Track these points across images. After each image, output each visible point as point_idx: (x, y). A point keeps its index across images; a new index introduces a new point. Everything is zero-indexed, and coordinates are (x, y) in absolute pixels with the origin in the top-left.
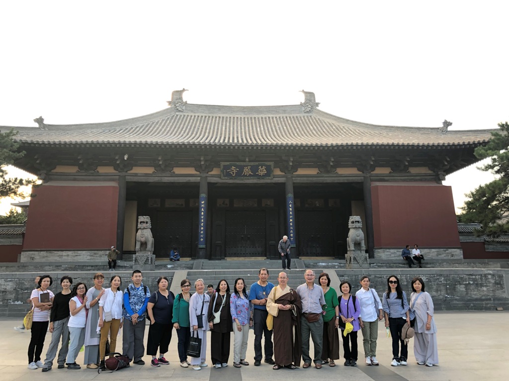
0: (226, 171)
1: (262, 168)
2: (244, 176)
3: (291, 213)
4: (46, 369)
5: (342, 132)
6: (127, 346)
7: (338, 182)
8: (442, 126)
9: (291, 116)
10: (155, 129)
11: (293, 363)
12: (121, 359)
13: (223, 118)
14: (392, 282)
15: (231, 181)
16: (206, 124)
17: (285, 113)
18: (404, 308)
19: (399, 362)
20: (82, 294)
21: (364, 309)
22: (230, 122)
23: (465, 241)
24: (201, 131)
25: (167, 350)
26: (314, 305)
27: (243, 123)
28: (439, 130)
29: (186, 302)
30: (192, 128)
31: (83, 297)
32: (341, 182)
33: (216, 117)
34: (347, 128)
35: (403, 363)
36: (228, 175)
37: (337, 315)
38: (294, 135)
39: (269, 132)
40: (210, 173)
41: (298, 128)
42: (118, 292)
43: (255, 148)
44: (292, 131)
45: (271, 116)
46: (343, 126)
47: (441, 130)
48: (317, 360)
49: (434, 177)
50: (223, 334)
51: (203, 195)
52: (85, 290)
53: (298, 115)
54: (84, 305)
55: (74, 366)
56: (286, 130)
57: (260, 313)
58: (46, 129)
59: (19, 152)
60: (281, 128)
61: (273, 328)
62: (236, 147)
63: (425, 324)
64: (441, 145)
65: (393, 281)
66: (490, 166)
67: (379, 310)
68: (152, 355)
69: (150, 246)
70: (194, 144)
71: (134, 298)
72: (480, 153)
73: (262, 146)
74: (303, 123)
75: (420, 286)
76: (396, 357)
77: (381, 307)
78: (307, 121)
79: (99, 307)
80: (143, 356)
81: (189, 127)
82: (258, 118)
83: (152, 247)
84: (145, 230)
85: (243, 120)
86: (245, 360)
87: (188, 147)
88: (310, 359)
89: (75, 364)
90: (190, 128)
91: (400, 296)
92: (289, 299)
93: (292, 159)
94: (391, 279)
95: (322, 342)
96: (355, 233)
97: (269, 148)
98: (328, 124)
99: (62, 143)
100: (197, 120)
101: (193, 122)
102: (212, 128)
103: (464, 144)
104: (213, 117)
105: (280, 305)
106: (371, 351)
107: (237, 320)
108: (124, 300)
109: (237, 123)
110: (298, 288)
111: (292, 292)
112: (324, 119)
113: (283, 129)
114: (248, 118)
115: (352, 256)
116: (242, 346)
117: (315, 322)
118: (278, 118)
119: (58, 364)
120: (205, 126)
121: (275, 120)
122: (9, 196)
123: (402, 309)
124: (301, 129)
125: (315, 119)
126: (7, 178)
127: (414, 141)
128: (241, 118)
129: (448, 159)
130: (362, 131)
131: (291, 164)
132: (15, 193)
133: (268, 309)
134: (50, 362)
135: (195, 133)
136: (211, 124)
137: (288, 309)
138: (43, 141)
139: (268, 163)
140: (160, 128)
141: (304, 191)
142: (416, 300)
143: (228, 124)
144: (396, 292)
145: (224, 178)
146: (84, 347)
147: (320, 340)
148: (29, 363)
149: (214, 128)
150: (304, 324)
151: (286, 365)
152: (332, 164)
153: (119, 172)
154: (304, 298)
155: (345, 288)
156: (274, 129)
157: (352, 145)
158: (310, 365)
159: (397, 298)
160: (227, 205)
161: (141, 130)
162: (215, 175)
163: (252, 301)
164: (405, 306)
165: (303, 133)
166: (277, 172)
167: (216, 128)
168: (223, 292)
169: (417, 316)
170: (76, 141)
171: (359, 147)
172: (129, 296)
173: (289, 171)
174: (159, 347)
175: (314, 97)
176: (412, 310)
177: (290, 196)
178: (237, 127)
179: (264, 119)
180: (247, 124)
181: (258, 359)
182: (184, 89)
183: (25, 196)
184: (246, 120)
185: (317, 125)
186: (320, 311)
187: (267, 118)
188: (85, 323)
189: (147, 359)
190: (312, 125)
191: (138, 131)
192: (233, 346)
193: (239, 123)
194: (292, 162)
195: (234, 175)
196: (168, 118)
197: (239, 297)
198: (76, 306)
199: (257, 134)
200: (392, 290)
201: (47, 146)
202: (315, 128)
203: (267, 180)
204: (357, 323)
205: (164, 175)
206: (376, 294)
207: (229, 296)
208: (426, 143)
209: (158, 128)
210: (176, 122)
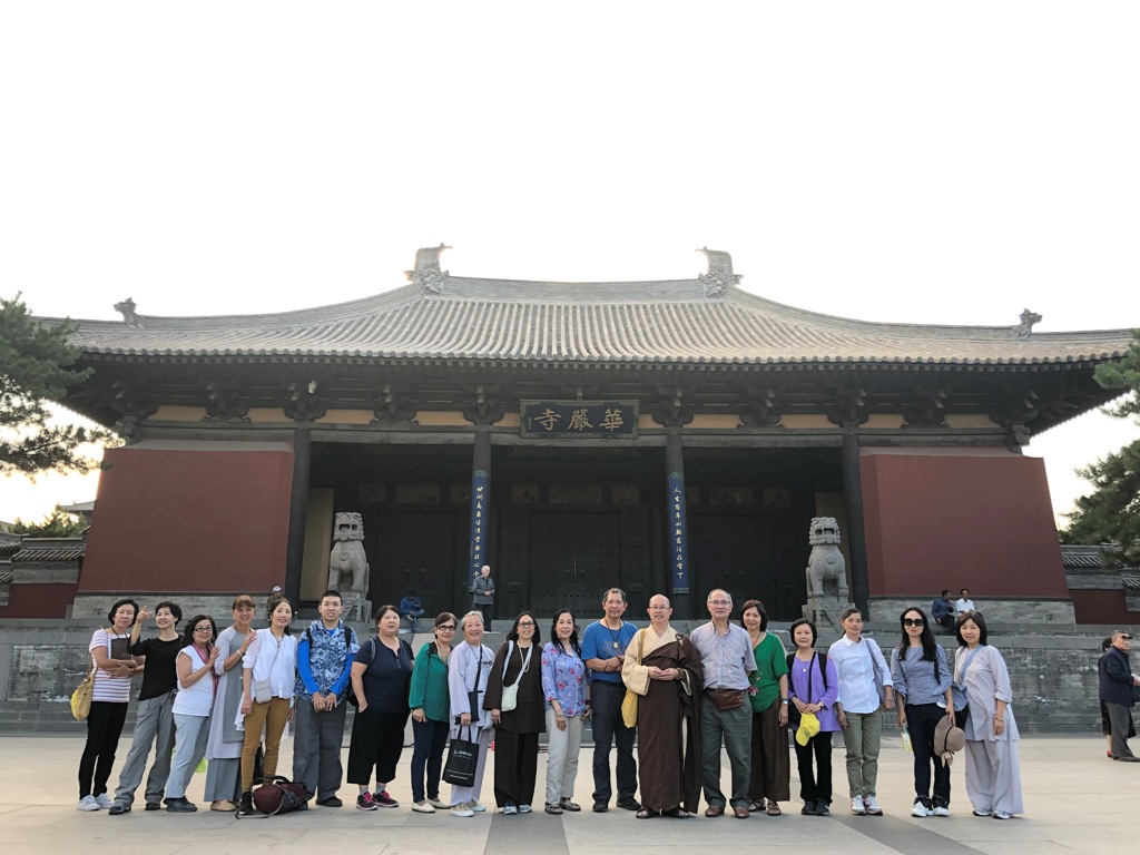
0: (533, 420)
1: (612, 412)
2: (573, 430)
3: (678, 515)
4: (119, 808)
5: (792, 337)
6: (303, 762)
7: (785, 446)
8: (1017, 321)
9: (679, 303)
10: (378, 329)
11: (682, 805)
12: (289, 790)
13: (527, 307)
14: (910, 622)
15: (543, 443)
16: (489, 319)
17: (664, 298)
18: (939, 683)
19: (930, 809)
20: (204, 640)
21: (849, 685)
22: (542, 316)
23: (1080, 587)
24: (480, 334)
25: (392, 777)
26: (730, 671)
27: (571, 318)
28: (1012, 332)
29: (441, 662)
30: (459, 328)
31: (207, 649)
32: (792, 446)
33: (512, 306)
34: (804, 330)
35: (940, 810)
36: (538, 428)
37: (785, 694)
38: (684, 342)
39: (628, 336)
40: (496, 424)
41: (694, 328)
42: (286, 636)
43: (598, 367)
44: (681, 336)
45: (633, 303)
46: (795, 324)
47: (1015, 331)
48: (739, 799)
49: (1002, 437)
50: (522, 737)
51: (481, 474)
52: (211, 632)
53: (693, 301)
54: (209, 665)
55: (181, 805)
56: (667, 333)
57: (606, 688)
58: (140, 326)
59: (79, 371)
60: (657, 329)
61: (637, 723)
62: (556, 366)
63: (991, 718)
64: (1017, 362)
65: (913, 619)
66: (1132, 404)
67: (884, 688)
68: (360, 784)
69: (359, 580)
70: (462, 358)
71: (321, 654)
72: (1108, 375)
73: (612, 362)
74: (704, 318)
75: (977, 631)
76: (922, 797)
77: (888, 681)
78: (714, 313)
79: (243, 669)
80: (338, 788)
81: (452, 326)
82: (605, 308)
83: (365, 583)
84: (350, 545)
85: (571, 311)
86: (573, 801)
87: (449, 364)
88: (723, 798)
89: (183, 800)
90: (455, 329)
91: (930, 653)
92: (674, 655)
93: (680, 394)
94: (907, 616)
95: (749, 756)
96: (824, 557)
97: (628, 367)
98: (760, 320)
99: (174, 354)
100: (471, 311)
101: (461, 317)
102: (503, 328)
103: (1069, 361)
104: (505, 306)
105: (653, 669)
106: (863, 783)
107: (555, 703)
108: (298, 655)
109: (558, 317)
110: (694, 632)
111: (681, 641)
112: (751, 310)
113: (661, 330)
114: (582, 309)
115: (818, 609)
116: (566, 766)
117: (733, 708)
118: (649, 307)
119: (145, 802)
120: (487, 324)
121: (642, 311)
122: (54, 466)
123: (936, 684)
124: (700, 332)
125: (732, 310)
126: (50, 425)
127: (955, 355)
128: (567, 307)
129: (1035, 397)
130: (838, 336)
131: (678, 404)
132: (67, 460)
133: (625, 679)
134: (127, 793)
135: (465, 337)
136: (501, 320)
137: (671, 677)
138: (132, 350)
139: (626, 403)
140: (390, 327)
141: (708, 468)
142: (967, 664)
143: (538, 320)
144: (921, 646)
145: (527, 435)
146: (205, 762)
147: (746, 752)
148: (81, 798)
149: (507, 329)
150: (709, 716)
151: (667, 810)
152: (769, 405)
153: (296, 420)
154: (707, 655)
155: (803, 635)
156: (640, 330)
157: (815, 362)
158: (721, 812)
159: (923, 659)
160: (533, 498)
161: (347, 332)
162: (507, 428)
163: (588, 663)
164: (941, 678)
165: (704, 338)
166: (647, 422)
167: (512, 328)
168: (526, 639)
169: (970, 700)
170: (204, 351)
171: (831, 367)
172: (311, 648)
173: (674, 420)
174: (375, 766)
175: (730, 263)
176: (959, 686)
177: (677, 476)
178: (558, 327)
179: (618, 311)
180: (579, 320)
181: (601, 797)
182: (442, 245)
183: (87, 466)
184: (578, 311)
185: (737, 323)
186: (744, 684)
187: (625, 308)
188: (210, 707)
189: (348, 792)
190: (724, 323)
191: (339, 334)
192: (546, 765)
193: (563, 318)
194: (682, 399)
195: (549, 429)
196: (407, 308)
197: (562, 651)
198: (191, 666)
199: (603, 340)
200: (911, 640)
201: (140, 360)
202: (733, 328)
203: (625, 441)
204: (829, 716)
205: (394, 428)
206: (877, 650)
207: (538, 652)
208: (983, 359)
209: (385, 327)
210: (423, 316)
